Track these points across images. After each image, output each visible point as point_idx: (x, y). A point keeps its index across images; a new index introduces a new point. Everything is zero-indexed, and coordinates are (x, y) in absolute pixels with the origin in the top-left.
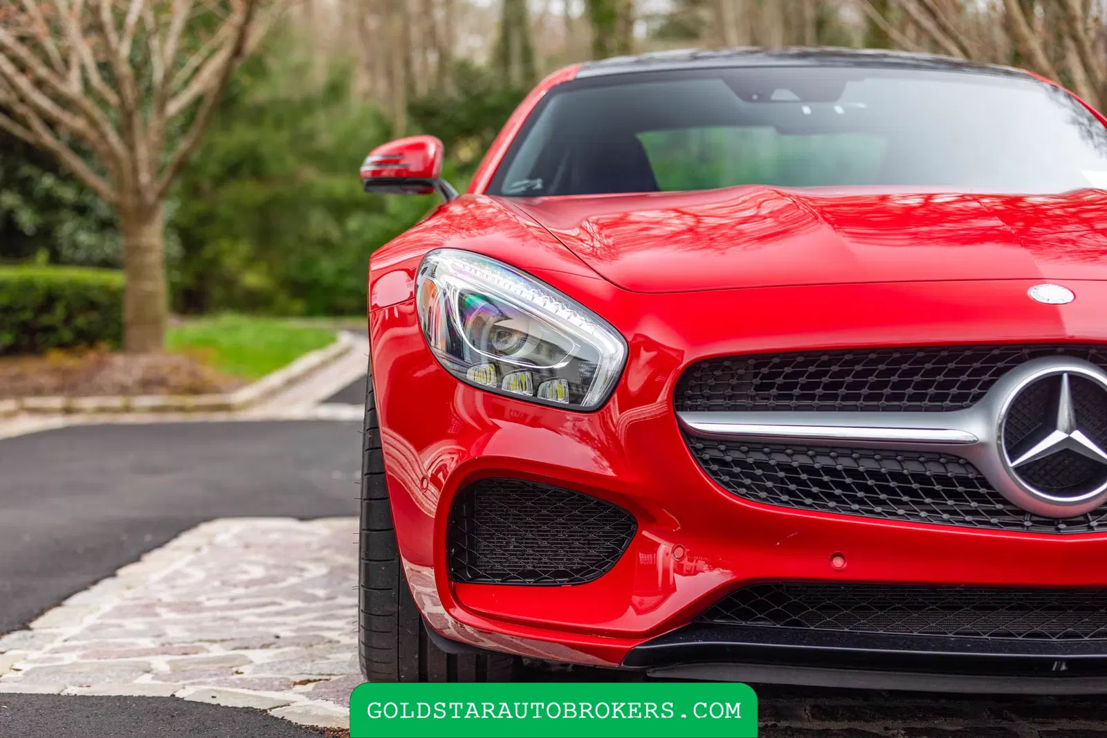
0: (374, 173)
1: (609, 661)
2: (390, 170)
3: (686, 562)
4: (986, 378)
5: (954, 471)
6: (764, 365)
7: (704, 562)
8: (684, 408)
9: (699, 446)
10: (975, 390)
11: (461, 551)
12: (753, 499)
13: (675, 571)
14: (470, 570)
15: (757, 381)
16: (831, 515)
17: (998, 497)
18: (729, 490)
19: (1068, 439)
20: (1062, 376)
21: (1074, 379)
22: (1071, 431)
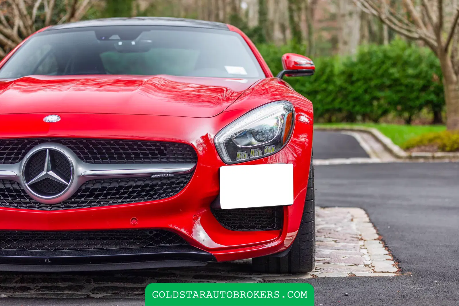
4: (24, 151)
5: (14, 186)
10: (21, 156)
17: (28, 197)
19: (47, 174)
20: (47, 150)
21: (51, 151)
22: (48, 171)
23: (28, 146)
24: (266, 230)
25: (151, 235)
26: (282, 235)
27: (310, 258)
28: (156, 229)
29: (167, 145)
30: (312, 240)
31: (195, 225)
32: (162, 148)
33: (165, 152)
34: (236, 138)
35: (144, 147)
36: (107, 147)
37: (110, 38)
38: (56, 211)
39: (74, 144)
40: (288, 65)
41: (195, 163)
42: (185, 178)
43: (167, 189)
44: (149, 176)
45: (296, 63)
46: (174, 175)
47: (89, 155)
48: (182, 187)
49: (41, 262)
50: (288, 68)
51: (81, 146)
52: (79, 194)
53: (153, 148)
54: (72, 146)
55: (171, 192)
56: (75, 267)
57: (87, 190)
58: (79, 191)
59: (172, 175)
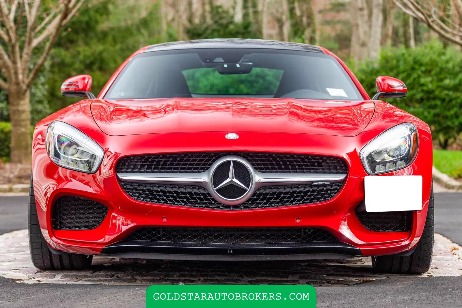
0: (66, 89)
1: (97, 251)
2: (72, 88)
3: (125, 222)
4: (210, 162)
5: (201, 191)
6: (143, 159)
7: (130, 221)
8: (119, 172)
9: (123, 184)
10: (207, 166)
11: (56, 220)
12: (139, 200)
13: (122, 225)
14: (59, 226)
15: (141, 163)
16: (162, 205)
17: (214, 199)
18: (132, 198)
19: (232, 181)
20: (231, 161)
21: (234, 162)
22: (233, 178)
23: (214, 158)
24: (398, 231)
25: (309, 233)
26: (411, 237)
27: (429, 259)
28: (314, 228)
29: (325, 158)
30: (432, 243)
31: (341, 226)
32: (321, 161)
33: (323, 164)
34: (375, 154)
35: (306, 160)
36: (277, 160)
37: (215, 61)
38: (237, 211)
39: (251, 156)
40: (383, 87)
41: (346, 173)
42: (338, 186)
43: (324, 194)
44: (310, 183)
45: (389, 86)
46: (330, 183)
47: (262, 166)
48: (336, 193)
49: (224, 252)
50: (383, 90)
51: (257, 158)
52: (255, 197)
53: (313, 160)
54: (250, 158)
55: (328, 197)
56: (250, 257)
57: (261, 194)
58: (254, 195)
59: (329, 183)
